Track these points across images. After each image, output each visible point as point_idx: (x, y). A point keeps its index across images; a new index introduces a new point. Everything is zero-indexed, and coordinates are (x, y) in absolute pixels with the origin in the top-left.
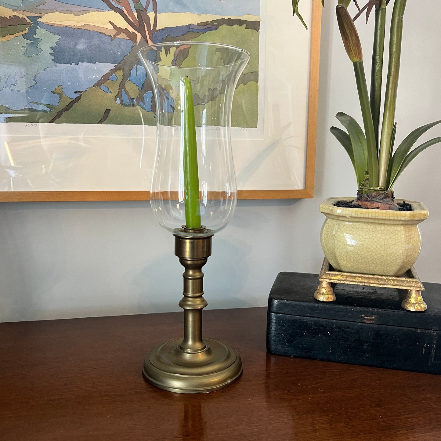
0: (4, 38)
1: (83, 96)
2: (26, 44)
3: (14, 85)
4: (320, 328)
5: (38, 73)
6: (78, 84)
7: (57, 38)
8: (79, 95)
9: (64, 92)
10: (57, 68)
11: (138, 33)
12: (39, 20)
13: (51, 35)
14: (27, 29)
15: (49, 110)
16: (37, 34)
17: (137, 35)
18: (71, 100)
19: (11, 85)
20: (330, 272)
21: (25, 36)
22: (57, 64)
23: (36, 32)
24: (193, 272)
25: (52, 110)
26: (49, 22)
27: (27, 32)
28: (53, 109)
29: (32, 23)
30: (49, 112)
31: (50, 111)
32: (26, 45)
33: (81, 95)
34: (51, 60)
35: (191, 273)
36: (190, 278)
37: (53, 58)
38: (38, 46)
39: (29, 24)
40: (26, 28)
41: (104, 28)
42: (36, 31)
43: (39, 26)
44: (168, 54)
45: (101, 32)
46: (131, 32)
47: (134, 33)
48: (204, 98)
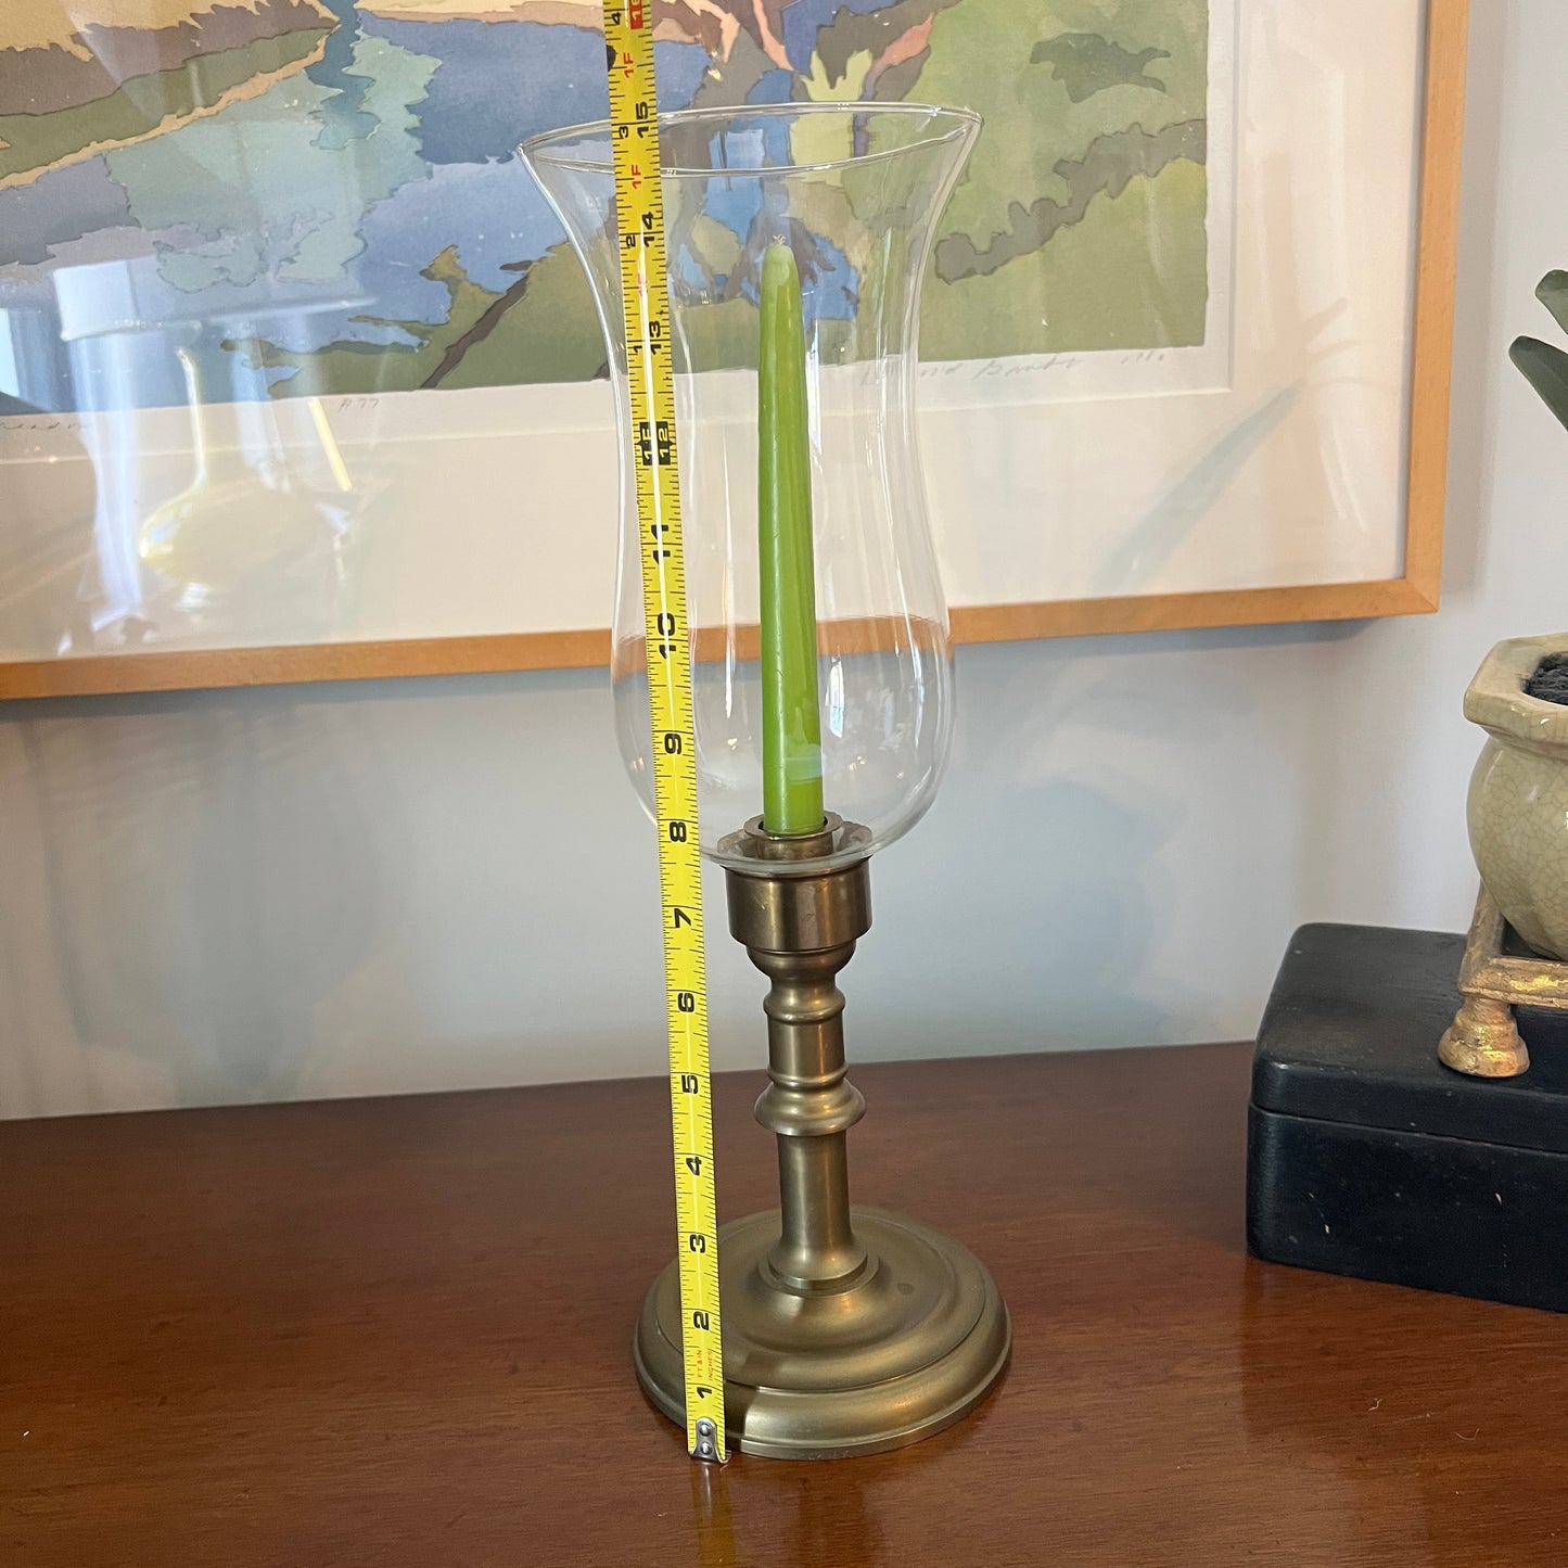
0: (244, 87)
1: (532, 278)
2: (322, 102)
3: (291, 261)
4: (1462, 1178)
5: (370, 206)
6: (513, 236)
7: (429, 64)
8: (517, 276)
9: (465, 271)
10: (437, 181)
11: (727, 12)
12: (362, 3)
13: (408, 58)
14: (321, 43)
15: (413, 340)
16: (357, 60)
17: (720, 20)
18: (491, 300)
19: (283, 263)
20: (1505, 961)
21: (316, 74)
22: (436, 167)
23: (355, 53)
24: (800, 996)
25: (426, 342)
26: (398, 9)
27: (319, 55)
28: (430, 337)
29: (336, 18)
30: (417, 351)
31: (421, 344)
32: (321, 107)
33: (526, 278)
34: (411, 153)
35: (792, 999)
36: (790, 1017)
37: (418, 145)
38: (365, 107)
39: (327, 25)
40: (319, 43)
42: (353, 49)
43: (362, 28)
44: (840, 79)
45: (588, 25)
46: (699, 13)
47: (710, 13)
48: (990, 248)
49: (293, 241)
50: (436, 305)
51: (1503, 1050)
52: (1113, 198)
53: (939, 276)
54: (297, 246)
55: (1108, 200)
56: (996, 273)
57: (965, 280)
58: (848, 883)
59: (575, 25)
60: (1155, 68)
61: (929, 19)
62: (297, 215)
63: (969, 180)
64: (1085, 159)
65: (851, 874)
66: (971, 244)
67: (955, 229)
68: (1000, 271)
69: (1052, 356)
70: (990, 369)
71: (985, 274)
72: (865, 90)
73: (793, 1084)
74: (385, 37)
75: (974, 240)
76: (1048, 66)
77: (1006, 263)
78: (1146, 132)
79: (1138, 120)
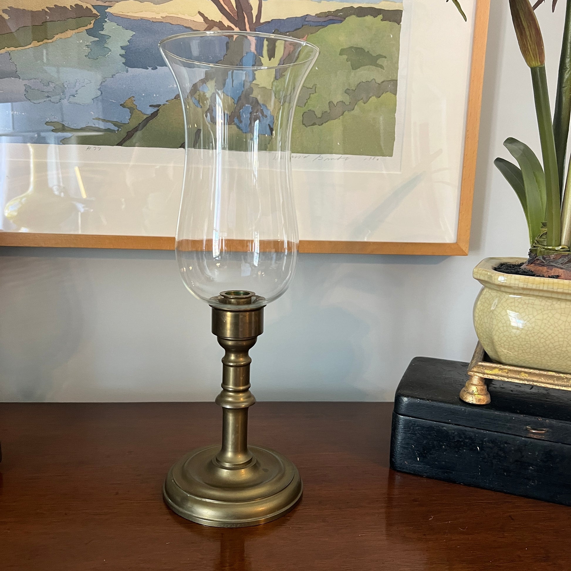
1: (160, 110)
2: (91, 42)
3: (74, 96)
4: (466, 441)
5: (105, 80)
6: (155, 95)
7: (129, 34)
8: (155, 109)
9: (137, 106)
10: (129, 74)
11: (236, 27)
12: (108, 10)
13: (123, 30)
14: (93, 22)
15: (116, 128)
16: (105, 29)
17: (234, 29)
18: (145, 117)
19: (70, 96)
20: (483, 364)
21: (90, 32)
22: (129, 69)
23: (104, 27)
24: (237, 357)
25: (120, 129)
26: (121, 13)
27: (91, 26)
28: (122, 128)
29: (99, 14)
30: (116, 132)
31: (118, 130)
32: (90, 44)
33: (158, 110)
34: (121, 62)
35: (233, 357)
36: (231, 364)
37: (124, 60)
38: (106, 45)
39: (95, 16)
40: (92, 22)
41: (191, 20)
42: (104, 25)
43: (108, 18)
44: (272, 58)
45: (188, 26)
46: (227, 26)
47: (231, 27)
48: (322, 116)
49: (76, 89)
50: (125, 117)
51: (482, 395)
52: (364, 103)
53: (303, 124)
54: (76, 91)
55: (363, 104)
56: (323, 125)
57: (312, 126)
58: (255, 315)
59: (183, 25)
60: (379, 62)
61: (306, 37)
62: (78, 80)
63: (316, 92)
64: (356, 89)
65: (257, 312)
66: (315, 114)
67: (310, 109)
68: (324, 125)
69: (340, 155)
70: (319, 158)
71: (319, 125)
73: (231, 389)
74: (116, 22)
75: (316, 113)
76: (345, 57)
77: (327, 122)
78: (377, 82)
79: (374, 78)
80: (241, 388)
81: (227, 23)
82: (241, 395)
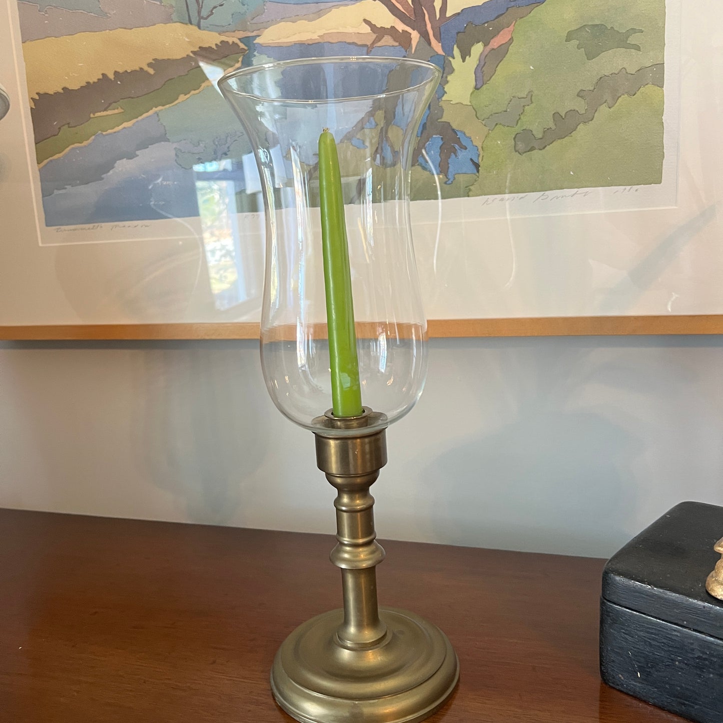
3: (226, 154)
11: (413, 30)
12: (257, 41)
14: (240, 59)
16: (254, 64)
17: (411, 34)
19: (222, 155)
23: (253, 61)
24: (352, 499)
26: (271, 42)
27: (240, 65)
29: (246, 48)
35: (345, 499)
36: (344, 508)
39: (243, 51)
41: (355, 33)
42: (252, 59)
43: (256, 51)
44: (467, 57)
45: (351, 41)
46: (401, 31)
47: (406, 31)
48: (543, 136)
49: (227, 145)
52: (610, 108)
53: (516, 151)
54: (228, 148)
55: (608, 109)
56: (546, 148)
57: (528, 153)
59: (345, 42)
60: (632, 40)
61: (513, 24)
62: (229, 134)
63: (532, 103)
64: (594, 89)
66: (533, 134)
67: (525, 128)
68: (548, 148)
69: (576, 190)
70: (543, 197)
71: (540, 149)
72: (479, 62)
73: (346, 542)
74: (266, 55)
75: (534, 132)
76: (575, 43)
77: (551, 143)
78: (629, 72)
79: (624, 66)
80: (361, 541)
81: (401, 27)
82: (361, 549)
